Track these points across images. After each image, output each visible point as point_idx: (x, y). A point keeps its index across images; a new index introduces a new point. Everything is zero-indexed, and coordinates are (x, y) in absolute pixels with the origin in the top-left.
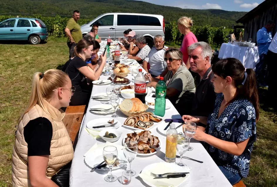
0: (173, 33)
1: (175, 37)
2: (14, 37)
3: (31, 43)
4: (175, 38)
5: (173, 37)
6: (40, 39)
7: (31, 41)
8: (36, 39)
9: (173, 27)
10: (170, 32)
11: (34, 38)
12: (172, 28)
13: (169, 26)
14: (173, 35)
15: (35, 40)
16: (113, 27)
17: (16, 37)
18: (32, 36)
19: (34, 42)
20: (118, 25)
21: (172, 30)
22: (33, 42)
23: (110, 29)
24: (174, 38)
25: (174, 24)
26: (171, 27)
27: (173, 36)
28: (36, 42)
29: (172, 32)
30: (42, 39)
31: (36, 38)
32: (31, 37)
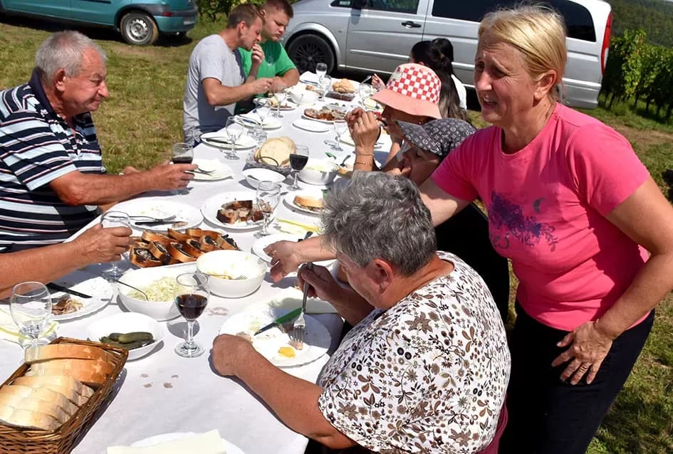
0: (629, 70)
1: (632, 86)
2: (69, 9)
3: (122, 39)
4: (633, 90)
5: (627, 86)
6: (155, 26)
7: (125, 32)
8: (144, 25)
9: (631, 52)
10: (620, 66)
11: (138, 21)
12: (628, 53)
13: (620, 46)
14: (628, 79)
15: (138, 30)
16: (415, 21)
17: (73, 9)
18: (128, 14)
19: (137, 38)
20: (434, 14)
21: (627, 60)
22: (133, 36)
23: (404, 24)
24: (629, 90)
25: (637, 42)
26: (626, 50)
27: (625, 82)
28: (141, 38)
29: (627, 66)
30: (162, 29)
31: (141, 22)
32: (125, 17)
